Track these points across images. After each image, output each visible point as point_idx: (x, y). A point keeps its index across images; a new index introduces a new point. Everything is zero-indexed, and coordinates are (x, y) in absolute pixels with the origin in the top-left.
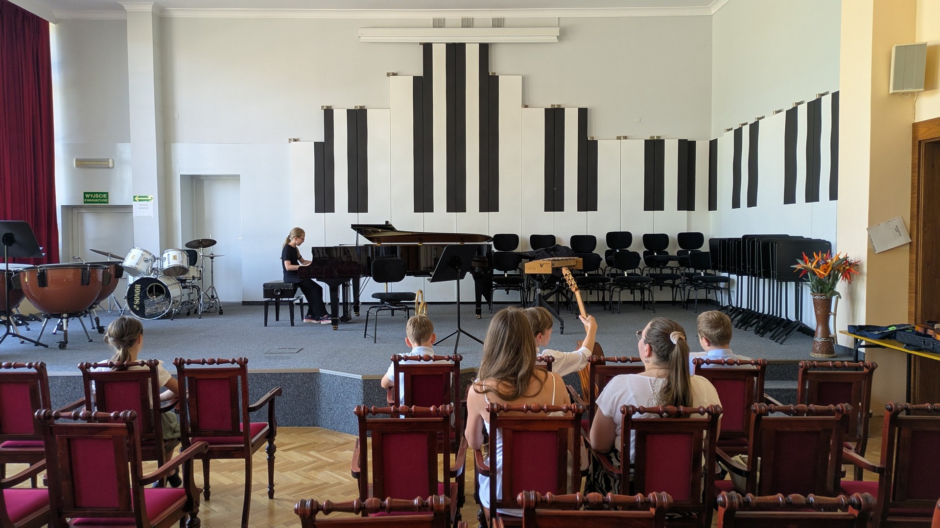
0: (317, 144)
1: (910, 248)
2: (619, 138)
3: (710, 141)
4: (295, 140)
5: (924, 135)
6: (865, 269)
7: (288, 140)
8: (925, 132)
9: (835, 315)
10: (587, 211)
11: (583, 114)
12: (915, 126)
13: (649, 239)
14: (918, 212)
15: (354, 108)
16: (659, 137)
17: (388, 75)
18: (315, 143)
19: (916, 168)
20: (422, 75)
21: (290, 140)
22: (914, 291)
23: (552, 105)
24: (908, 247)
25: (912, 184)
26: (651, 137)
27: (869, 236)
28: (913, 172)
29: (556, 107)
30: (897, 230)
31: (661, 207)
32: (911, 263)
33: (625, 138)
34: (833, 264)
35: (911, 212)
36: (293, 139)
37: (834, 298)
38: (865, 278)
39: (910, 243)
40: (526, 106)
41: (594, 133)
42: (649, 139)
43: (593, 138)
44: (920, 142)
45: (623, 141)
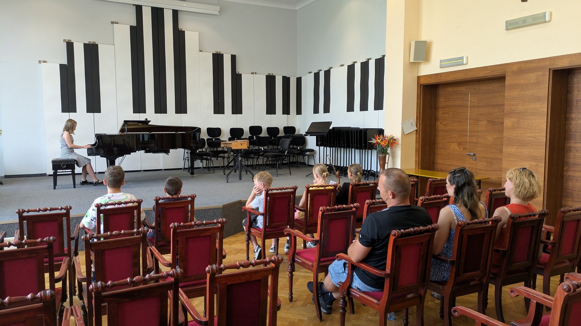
1: (416, 132)
2: (252, 73)
3: (297, 78)
5: (423, 82)
6: (400, 142)
7: (38, 62)
8: (423, 81)
9: (388, 164)
10: (237, 114)
11: (233, 58)
12: (419, 78)
13: (269, 130)
14: (420, 116)
15: (88, 43)
16: (272, 74)
17: (113, 23)
18: (60, 65)
19: (418, 96)
20: (135, 25)
21: (40, 61)
22: (418, 151)
23: (216, 52)
24: (415, 132)
25: (417, 103)
27: (402, 127)
28: (417, 98)
29: (219, 53)
30: (412, 124)
31: (274, 113)
32: (416, 139)
33: (256, 73)
34: (388, 140)
35: (417, 116)
36: (43, 61)
37: (387, 156)
38: (400, 146)
39: (416, 130)
40: (201, 51)
41: (239, 70)
42: (267, 75)
43: (238, 72)
44: (421, 84)
45: (255, 75)
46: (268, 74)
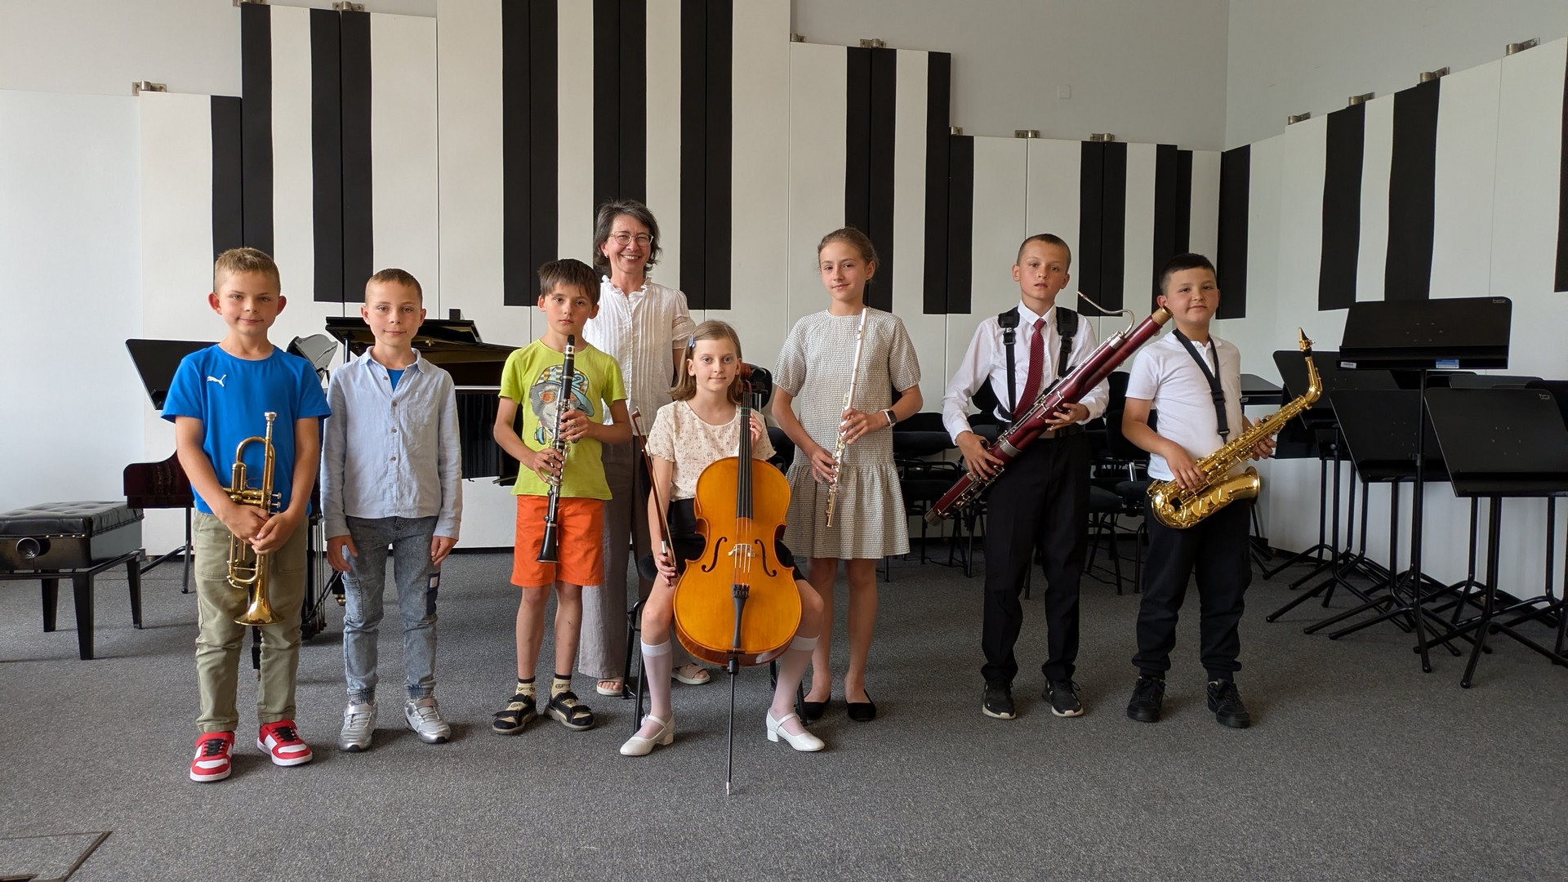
0: (220, 105)
2: (1021, 134)
3: (1223, 153)
4: (151, 88)
7: (130, 88)
10: (946, 313)
11: (940, 67)
15: (331, 8)
16: (1111, 136)
18: (213, 98)
21: (138, 86)
23: (863, 42)
26: (1094, 136)
29: (874, 45)
33: (1036, 134)
36: (147, 84)
40: (801, 39)
41: (962, 120)
42: (1088, 140)
43: (959, 130)
45: (1031, 141)
46: (1094, 137)
